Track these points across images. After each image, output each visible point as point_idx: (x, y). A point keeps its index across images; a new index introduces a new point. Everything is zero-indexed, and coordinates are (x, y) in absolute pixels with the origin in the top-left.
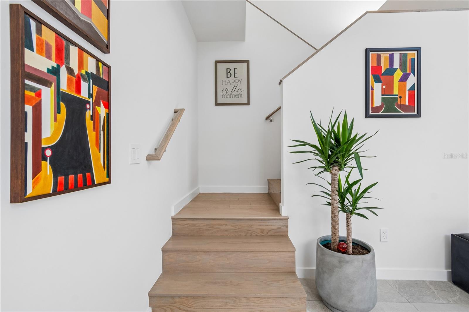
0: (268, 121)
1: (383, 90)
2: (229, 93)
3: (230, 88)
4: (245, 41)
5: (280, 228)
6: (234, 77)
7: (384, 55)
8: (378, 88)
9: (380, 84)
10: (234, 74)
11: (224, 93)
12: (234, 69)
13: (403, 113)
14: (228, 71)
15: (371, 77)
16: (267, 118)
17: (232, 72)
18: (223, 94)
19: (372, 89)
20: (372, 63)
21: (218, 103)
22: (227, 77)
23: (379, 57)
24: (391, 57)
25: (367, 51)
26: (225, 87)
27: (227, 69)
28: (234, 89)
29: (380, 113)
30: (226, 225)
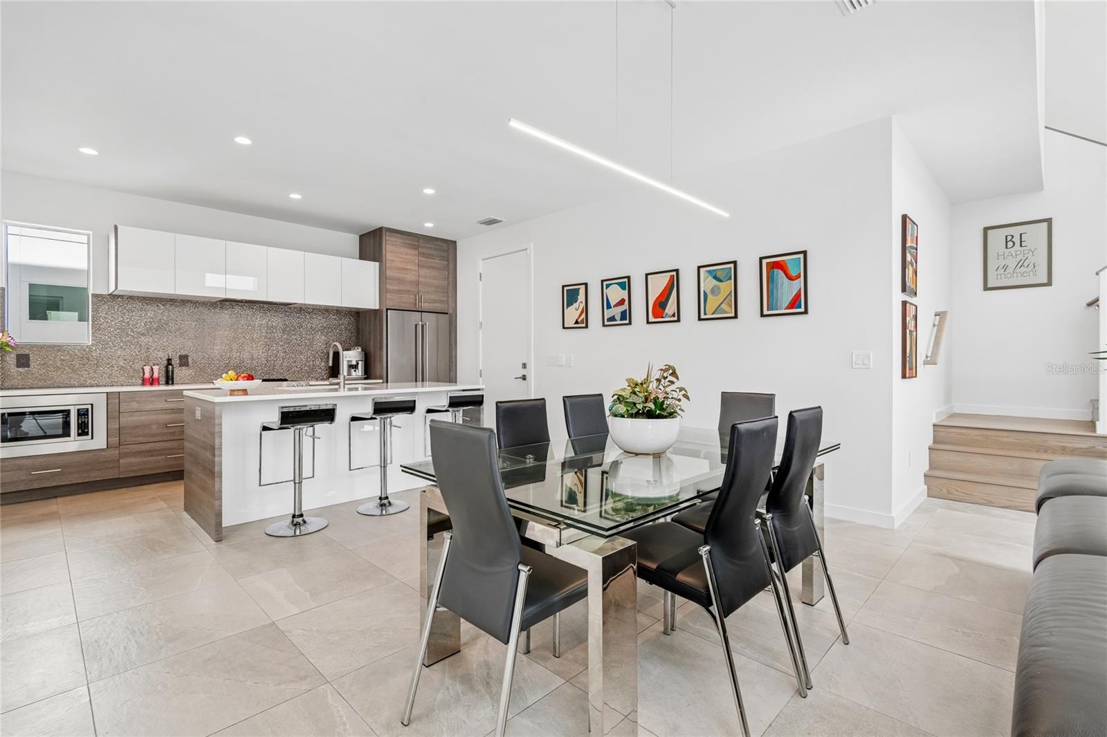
0: (1092, 308)
2: (1010, 270)
3: (1012, 263)
4: (1042, 189)
5: (1094, 447)
6: (1021, 246)
10: (1021, 242)
11: (1001, 271)
12: (1021, 235)
14: (1008, 241)
16: (1090, 305)
17: (1017, 240)
18: (998, 272)
21: (989, 286)
22: (1007, 248)
26: (1002, 262)
27: (1006, 236)
28: (1020, 264)
30: (1008, 437)
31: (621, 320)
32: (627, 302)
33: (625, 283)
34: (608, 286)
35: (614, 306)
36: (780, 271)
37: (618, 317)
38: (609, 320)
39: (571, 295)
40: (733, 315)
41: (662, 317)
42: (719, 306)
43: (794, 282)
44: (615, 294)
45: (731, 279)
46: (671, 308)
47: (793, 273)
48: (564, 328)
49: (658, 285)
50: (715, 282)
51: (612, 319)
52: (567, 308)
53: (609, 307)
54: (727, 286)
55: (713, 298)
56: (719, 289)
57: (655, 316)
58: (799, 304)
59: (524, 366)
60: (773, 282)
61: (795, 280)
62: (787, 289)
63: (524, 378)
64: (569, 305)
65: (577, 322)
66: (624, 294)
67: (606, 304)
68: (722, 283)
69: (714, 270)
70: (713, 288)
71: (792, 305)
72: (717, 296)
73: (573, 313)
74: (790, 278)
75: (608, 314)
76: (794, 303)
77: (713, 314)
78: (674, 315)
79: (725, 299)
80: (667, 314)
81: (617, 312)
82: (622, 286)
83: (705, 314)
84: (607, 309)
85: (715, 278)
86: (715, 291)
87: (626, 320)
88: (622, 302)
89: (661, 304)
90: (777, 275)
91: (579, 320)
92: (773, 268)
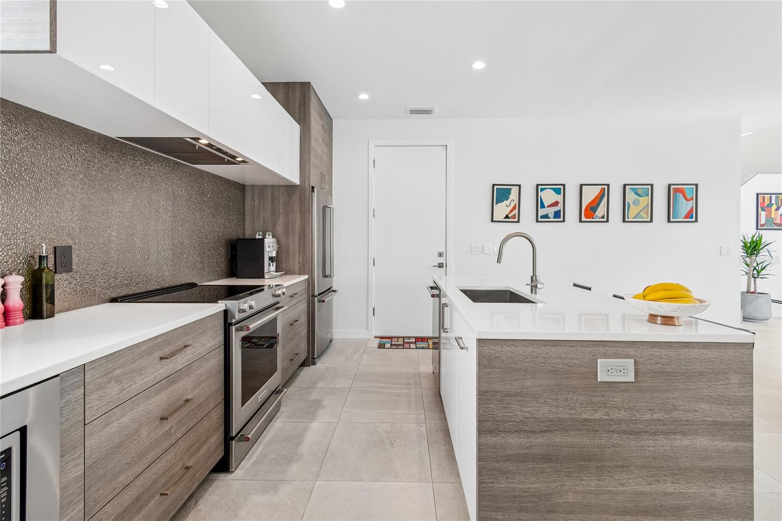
1: (766, 215)
7: (767, 197)
8: (763, 214)
9: (765, 212)
13: (776, 228)
15: (760, 208)
19: (760, 215)
20: (760, 200)
23: (764, 197)
24: (771, 198)
25: (758, 195)
29: (764, 228)
31: (554, 218)
32: (561, 204)
33: (560, 189)
34: (542, 190)
35: (548, 207)
36: (681, 195)
37: (551, 215)
38: (542, 217)
39: (501, 193)
40: (649, 220)
41: (593, 218)
42: (639, 213)
43: (689, 202)
44: (549, 197)
45: (648, 196)
46: (601, 211)
47: (689, 197)
48: (492, 221)
49: (590, 195)
50: (636, 196)
51: (546, 216)
52: (496, 205)
53: (543, 206)
54: (645, 200)
55: (634, 207)
56: (639, 201)
57: (586, 217)
58: (692, 216)
59: (440, 255)
60: (676, 200)
61: (690, 200)
62: (684, 207)
63: (440, 266)
64: (498, 202)
65: (507, 217)
66: (559, 198)
67: (539, 204)
68: (641, 198)
69: (635, 188)
70: (634, 201)
71: (687, 216)
72: (636, 206)
73: (502, 210)
74: (687, 200)
75: (542, 212)
76: (689, 215)
77: (634, 218)
78: (603, 217)
79: (643, 209)
80: (597, 216)
81: (551, 211)
82: (557, 191)
83: (628, 218)
84: (541, 208)
85: (636, 193)
86: (636, 202)
87: (560, 218)
88: (556, 204)
89: (592, 208)
90: (679, 196)
91: (510, 216)
92: (676, 192)
